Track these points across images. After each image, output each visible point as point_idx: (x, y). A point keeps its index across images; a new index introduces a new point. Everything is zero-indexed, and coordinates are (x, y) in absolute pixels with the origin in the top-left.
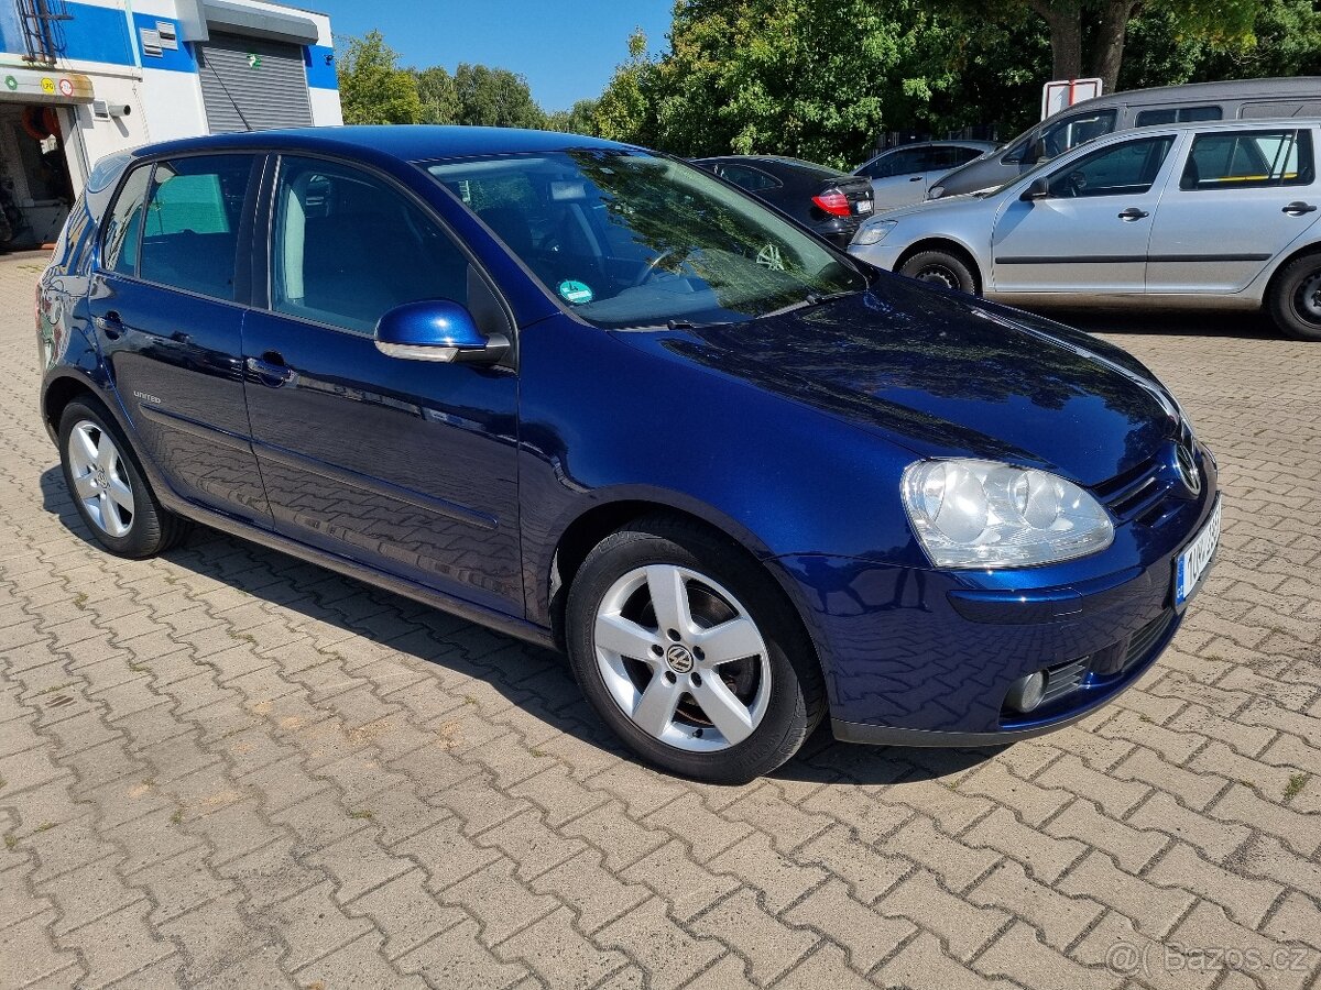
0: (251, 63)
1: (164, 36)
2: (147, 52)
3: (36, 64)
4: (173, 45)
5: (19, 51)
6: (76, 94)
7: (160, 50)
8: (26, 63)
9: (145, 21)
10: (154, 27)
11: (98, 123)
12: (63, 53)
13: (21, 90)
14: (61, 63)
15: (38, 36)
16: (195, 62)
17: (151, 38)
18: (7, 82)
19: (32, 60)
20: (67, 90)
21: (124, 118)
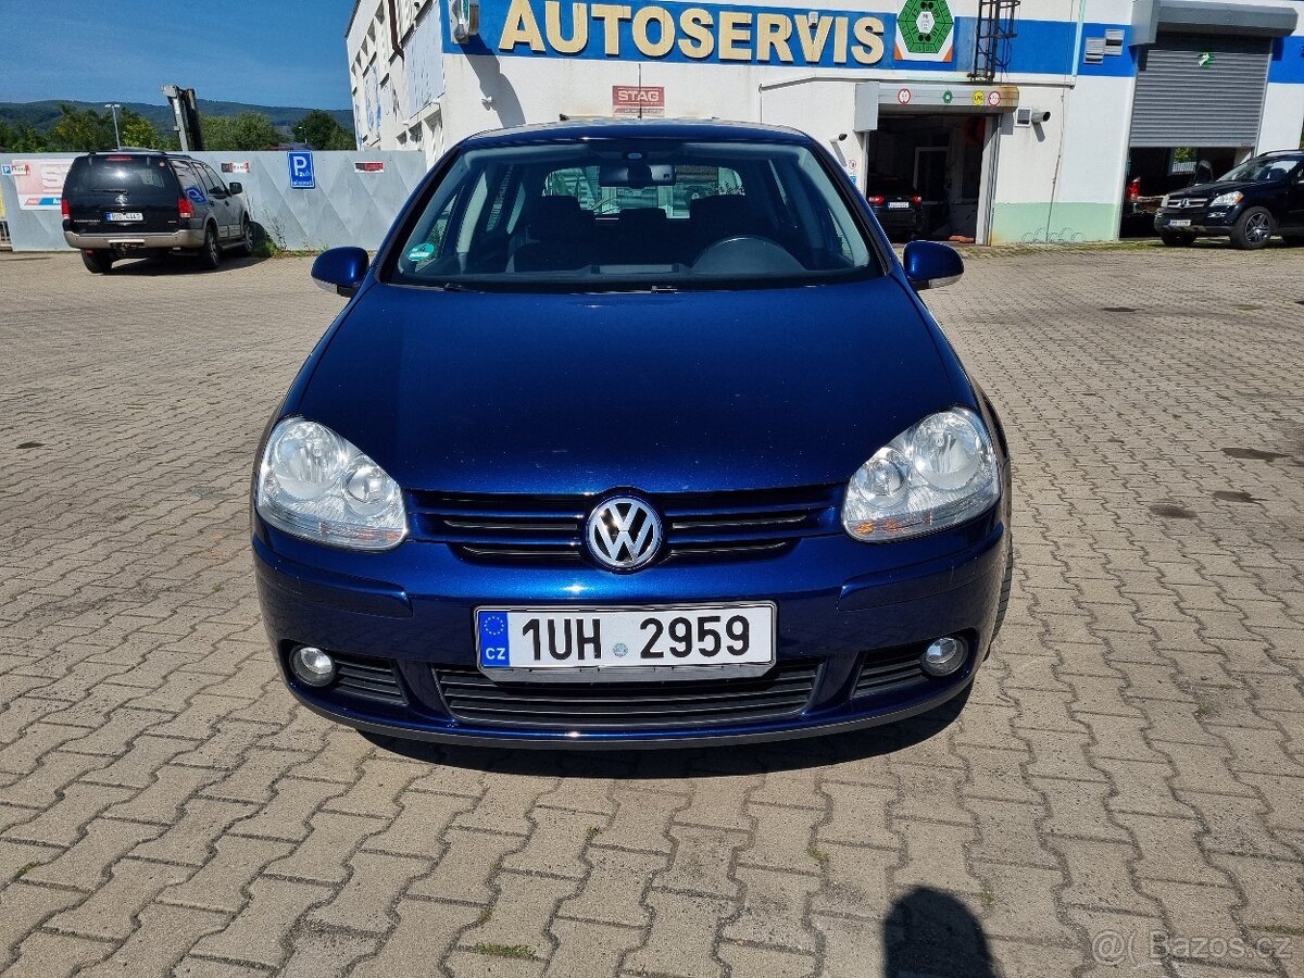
0: (1201, 62)
1: (1110, 43)
2: (1088, 59)
3: (977, 79)
4: (1117, 50)
5: (967, 69)
6: (1003, 104)
7: (1101, 57)
8: (968, 80)
9: (1093, 30)
10: (1102, 35)
11: (1018, 130)
12: (1005, 68)
13: (954, 103)
14: (998, 77)
15: (986, 54)
16: (1135, 67)
17: (1097, 47)
18: (944, 98)
19: (974, 76)
20: (994, 101)
21: (1043, 124)
